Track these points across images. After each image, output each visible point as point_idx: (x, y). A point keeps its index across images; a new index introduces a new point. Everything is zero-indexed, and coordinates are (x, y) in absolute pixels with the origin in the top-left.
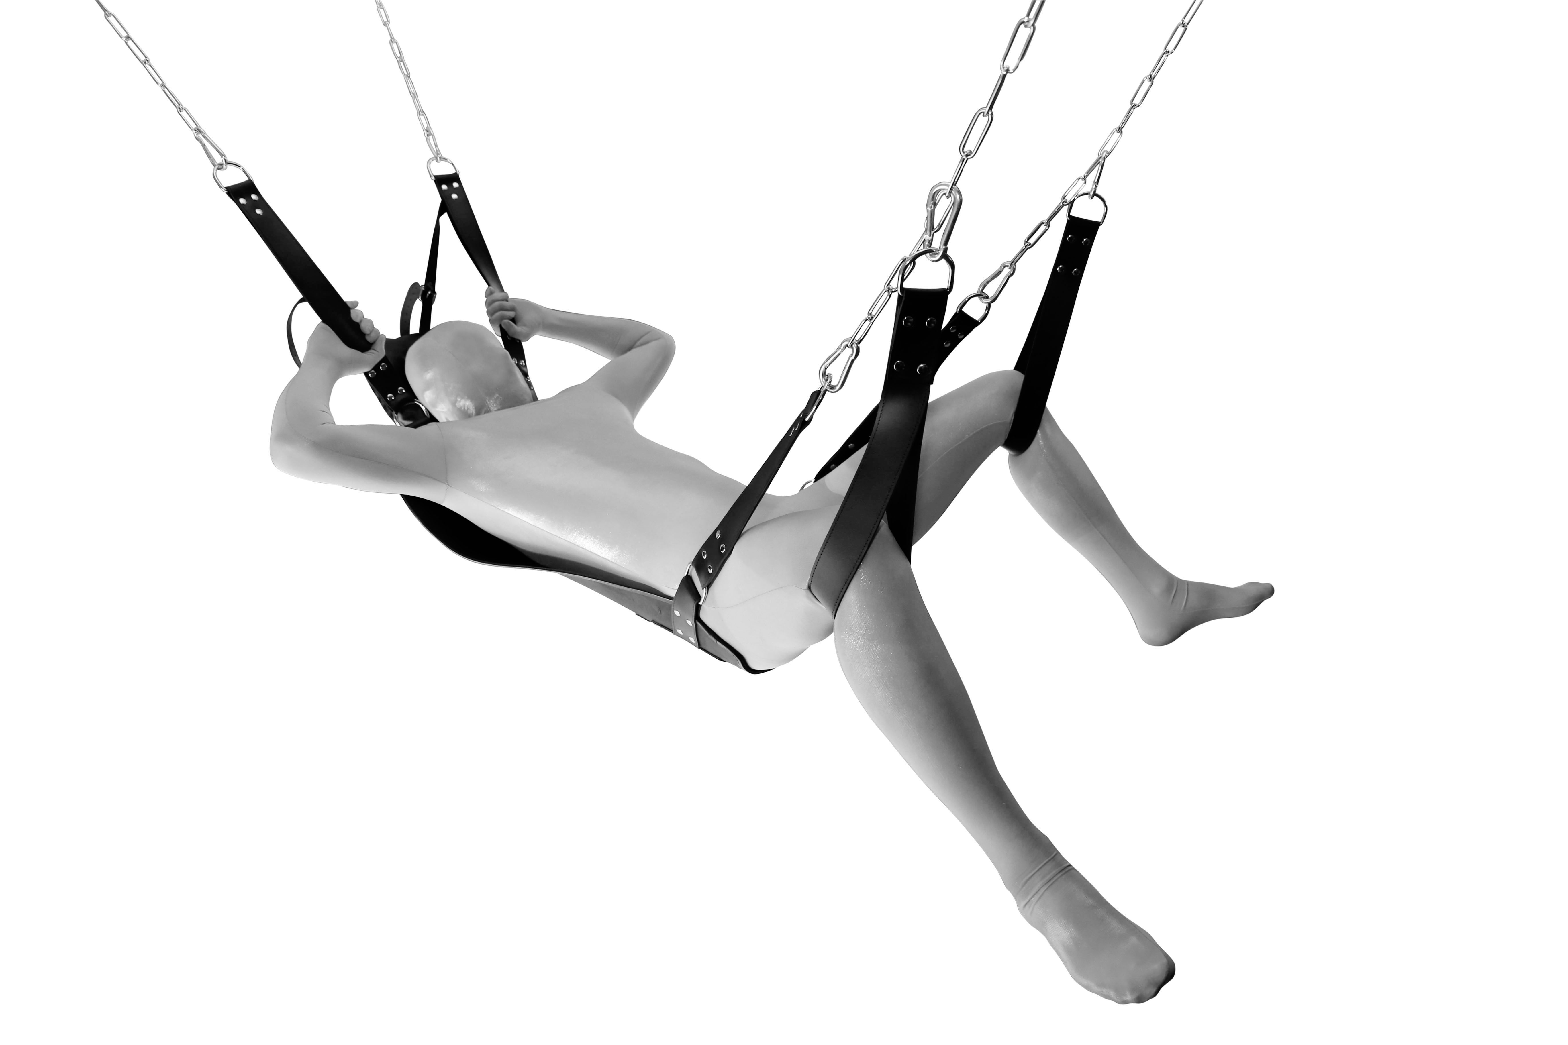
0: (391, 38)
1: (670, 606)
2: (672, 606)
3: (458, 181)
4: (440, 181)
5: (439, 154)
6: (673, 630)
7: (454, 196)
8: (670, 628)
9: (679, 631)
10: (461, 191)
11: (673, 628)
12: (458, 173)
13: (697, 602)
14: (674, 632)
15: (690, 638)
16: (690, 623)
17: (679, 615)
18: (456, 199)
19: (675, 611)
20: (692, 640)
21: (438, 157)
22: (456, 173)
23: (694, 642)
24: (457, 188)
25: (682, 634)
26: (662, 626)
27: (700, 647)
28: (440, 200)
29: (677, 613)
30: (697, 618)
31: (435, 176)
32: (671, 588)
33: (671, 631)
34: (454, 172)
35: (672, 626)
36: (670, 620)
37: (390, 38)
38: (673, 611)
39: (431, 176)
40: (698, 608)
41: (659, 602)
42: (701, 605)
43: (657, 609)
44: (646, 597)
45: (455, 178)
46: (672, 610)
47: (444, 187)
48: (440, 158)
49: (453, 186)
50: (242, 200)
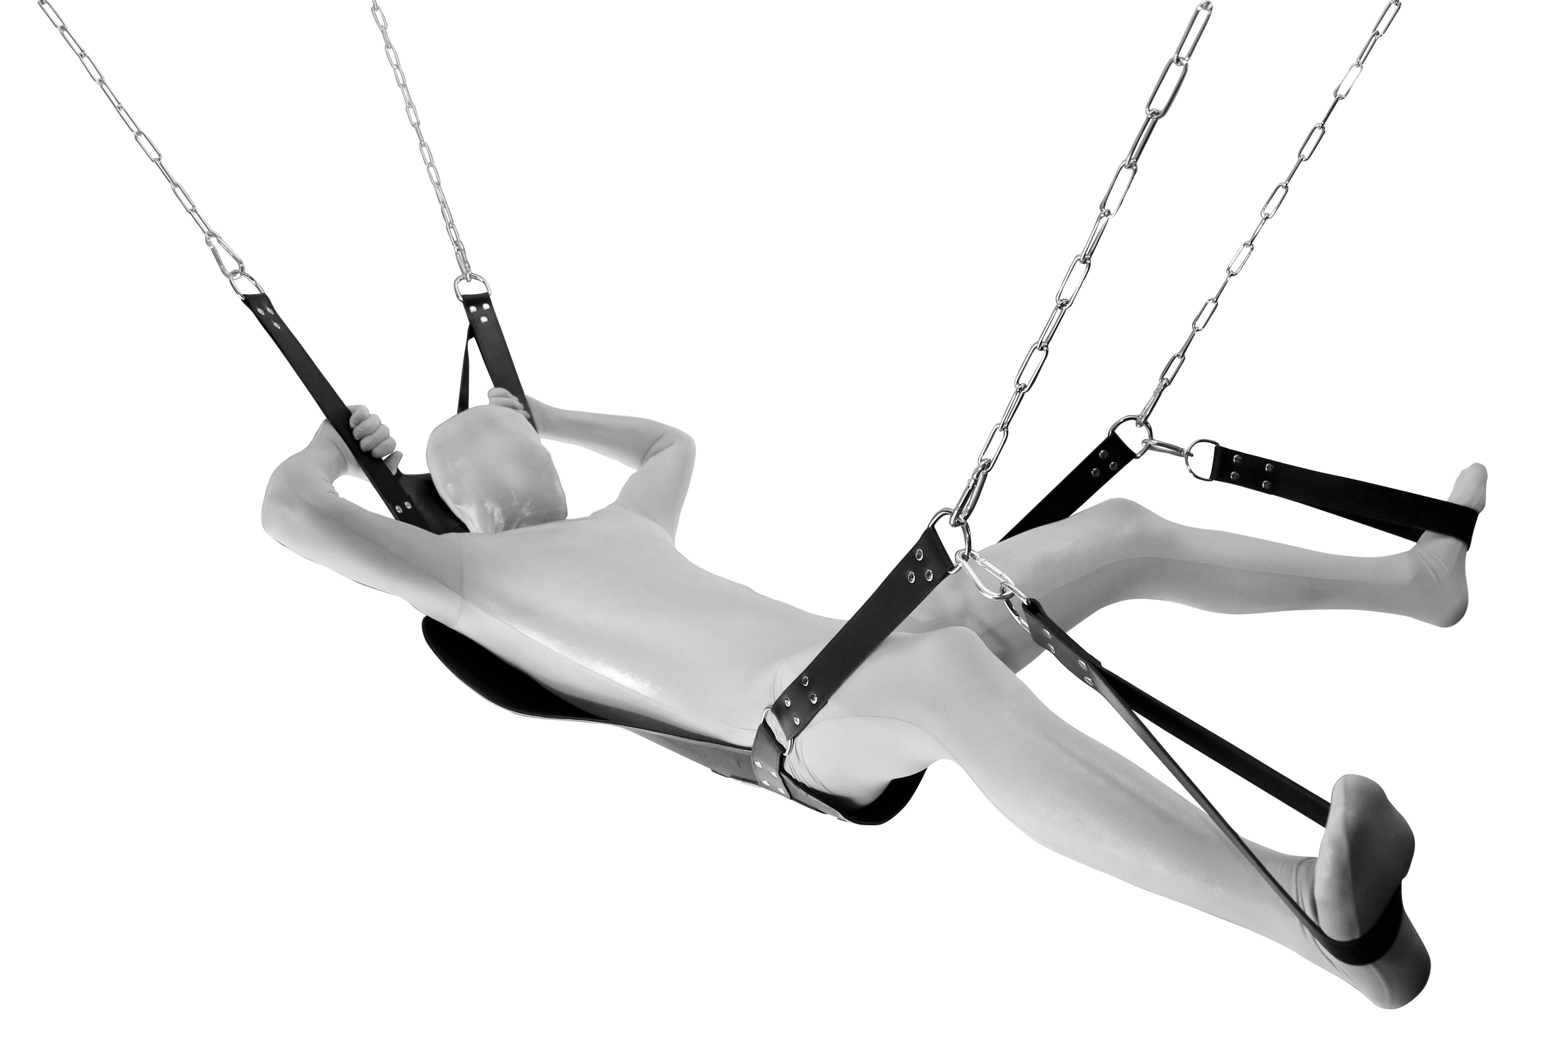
0: (421, 141)
1: (749, 757)
2: (752, 757)
3: (489, 302)
4: (469, 301)
5: (469, 271)
6: (759, 782)
7: (484, 319)
8: (754, 780)
9: (765, 782)
10: (491, 313)
11: (758, 779)
12: (490, 293)
13: (781, 753)
14: (759, 783)
15: (779, 789)
16: (775, 774)
17: (761, 767)
18: (485, 323)
19: (756, 762)
20: (782, 790)
21: (467, 275)
22: (487, 293)
23: (783, 793)
24: (487, 310)
25: (768, 785)
26: (744, 780)
27: (792, 798)
28: (468, 324)
29: (758, 764)
30: (781, 770)
31: (463, 296)
32: (746, 737)
33: (755, 782)
34: (486, 291)
35: (755, 777)
36: (752, 773)
37: (419, 142)
38: (754, 763)
39: (458, 297)
40: (782, 759)
41: (736, 755)
42: (785, 756)
43: (734, 763)
44: (719, 750)
45: (485, 298)
46: (752, 762)
47: (473, 309)
48: (470, 275)
49: (483, 308)
50: (260, 310)
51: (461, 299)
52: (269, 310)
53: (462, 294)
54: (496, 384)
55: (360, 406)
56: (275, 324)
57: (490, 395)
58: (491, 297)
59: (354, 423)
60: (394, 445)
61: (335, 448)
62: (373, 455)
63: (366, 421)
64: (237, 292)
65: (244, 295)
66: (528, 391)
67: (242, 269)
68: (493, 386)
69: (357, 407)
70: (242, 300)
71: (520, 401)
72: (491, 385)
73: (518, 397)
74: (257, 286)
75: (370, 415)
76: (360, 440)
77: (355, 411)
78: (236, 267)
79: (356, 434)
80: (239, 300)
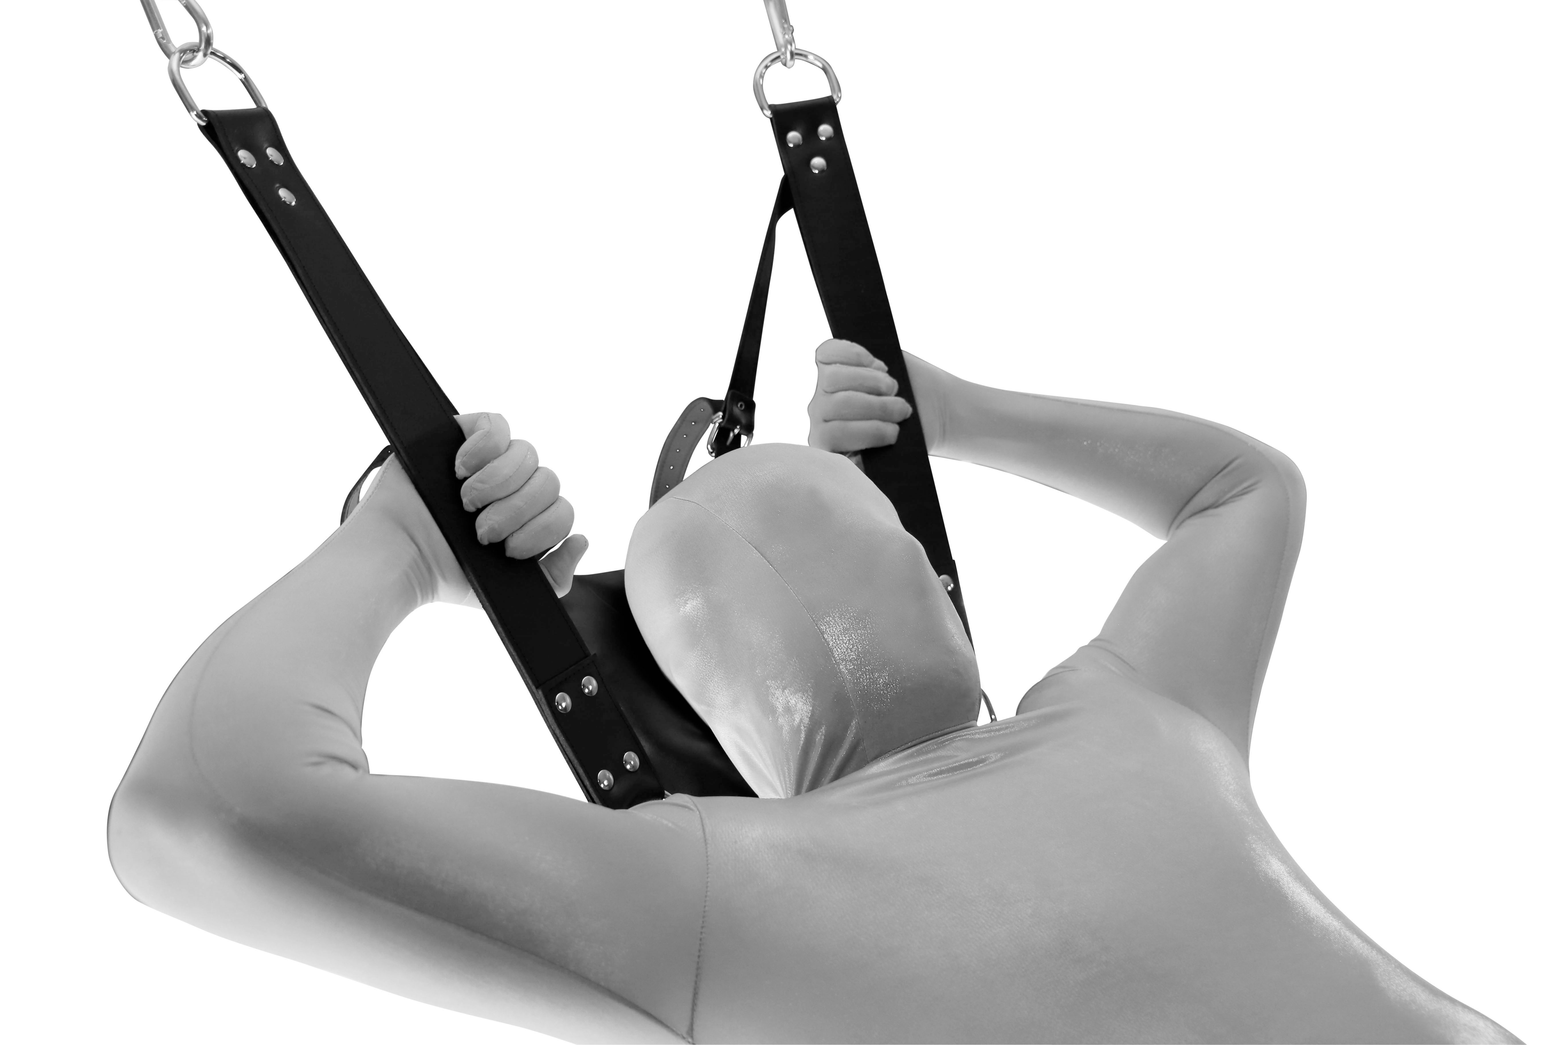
3: (833, 119)
4: (786, 118)
5: (791, 41)
7: (819, 162)
10: (837, 147)
12: (835, 96)
18: (821, 170)
21: (788, 51)
22: (830, 96)
24: (827, 138)
28: (779, 174)
31: (773, 106)
34: (828, 92)
39: (762, 107)
45: (824, 110)
47: (795, 136)
48: (793, 55)
49: (817, 134)
50: (244, 155)
51: (768, 113)
52: (271, 153)
53: (770, 103)
54: (838, 333)
55: (487, 415)
56: (283, 193)
57: (820, 358)
58: (838, 107)
59: (464, 464)
60: (569, 518)
61: (408, 539)
62: (509, 553)
63: (495, 463)
64: (189, 106)
65: (205, 112)
66: (907, 343)
67: (208, 41)
68: (832, 337)
69: (479, 416)
70: (199, 126)
71: (891, 373)
72: (825, 331)
73: (886, 363)
74: (247, 83)
75: (511, 444)
76: (479, 511)
77: (472, 432)
78: (193, 37)
79: (469, 495)
80: (192, 125)
